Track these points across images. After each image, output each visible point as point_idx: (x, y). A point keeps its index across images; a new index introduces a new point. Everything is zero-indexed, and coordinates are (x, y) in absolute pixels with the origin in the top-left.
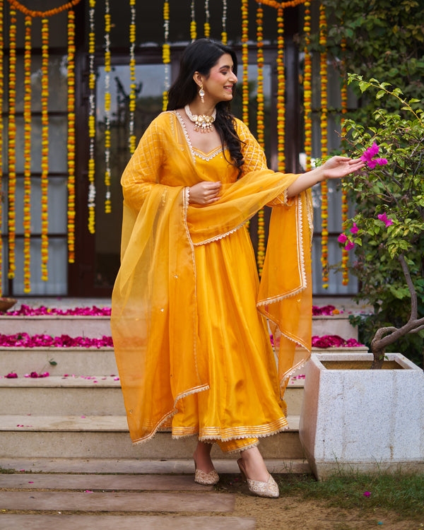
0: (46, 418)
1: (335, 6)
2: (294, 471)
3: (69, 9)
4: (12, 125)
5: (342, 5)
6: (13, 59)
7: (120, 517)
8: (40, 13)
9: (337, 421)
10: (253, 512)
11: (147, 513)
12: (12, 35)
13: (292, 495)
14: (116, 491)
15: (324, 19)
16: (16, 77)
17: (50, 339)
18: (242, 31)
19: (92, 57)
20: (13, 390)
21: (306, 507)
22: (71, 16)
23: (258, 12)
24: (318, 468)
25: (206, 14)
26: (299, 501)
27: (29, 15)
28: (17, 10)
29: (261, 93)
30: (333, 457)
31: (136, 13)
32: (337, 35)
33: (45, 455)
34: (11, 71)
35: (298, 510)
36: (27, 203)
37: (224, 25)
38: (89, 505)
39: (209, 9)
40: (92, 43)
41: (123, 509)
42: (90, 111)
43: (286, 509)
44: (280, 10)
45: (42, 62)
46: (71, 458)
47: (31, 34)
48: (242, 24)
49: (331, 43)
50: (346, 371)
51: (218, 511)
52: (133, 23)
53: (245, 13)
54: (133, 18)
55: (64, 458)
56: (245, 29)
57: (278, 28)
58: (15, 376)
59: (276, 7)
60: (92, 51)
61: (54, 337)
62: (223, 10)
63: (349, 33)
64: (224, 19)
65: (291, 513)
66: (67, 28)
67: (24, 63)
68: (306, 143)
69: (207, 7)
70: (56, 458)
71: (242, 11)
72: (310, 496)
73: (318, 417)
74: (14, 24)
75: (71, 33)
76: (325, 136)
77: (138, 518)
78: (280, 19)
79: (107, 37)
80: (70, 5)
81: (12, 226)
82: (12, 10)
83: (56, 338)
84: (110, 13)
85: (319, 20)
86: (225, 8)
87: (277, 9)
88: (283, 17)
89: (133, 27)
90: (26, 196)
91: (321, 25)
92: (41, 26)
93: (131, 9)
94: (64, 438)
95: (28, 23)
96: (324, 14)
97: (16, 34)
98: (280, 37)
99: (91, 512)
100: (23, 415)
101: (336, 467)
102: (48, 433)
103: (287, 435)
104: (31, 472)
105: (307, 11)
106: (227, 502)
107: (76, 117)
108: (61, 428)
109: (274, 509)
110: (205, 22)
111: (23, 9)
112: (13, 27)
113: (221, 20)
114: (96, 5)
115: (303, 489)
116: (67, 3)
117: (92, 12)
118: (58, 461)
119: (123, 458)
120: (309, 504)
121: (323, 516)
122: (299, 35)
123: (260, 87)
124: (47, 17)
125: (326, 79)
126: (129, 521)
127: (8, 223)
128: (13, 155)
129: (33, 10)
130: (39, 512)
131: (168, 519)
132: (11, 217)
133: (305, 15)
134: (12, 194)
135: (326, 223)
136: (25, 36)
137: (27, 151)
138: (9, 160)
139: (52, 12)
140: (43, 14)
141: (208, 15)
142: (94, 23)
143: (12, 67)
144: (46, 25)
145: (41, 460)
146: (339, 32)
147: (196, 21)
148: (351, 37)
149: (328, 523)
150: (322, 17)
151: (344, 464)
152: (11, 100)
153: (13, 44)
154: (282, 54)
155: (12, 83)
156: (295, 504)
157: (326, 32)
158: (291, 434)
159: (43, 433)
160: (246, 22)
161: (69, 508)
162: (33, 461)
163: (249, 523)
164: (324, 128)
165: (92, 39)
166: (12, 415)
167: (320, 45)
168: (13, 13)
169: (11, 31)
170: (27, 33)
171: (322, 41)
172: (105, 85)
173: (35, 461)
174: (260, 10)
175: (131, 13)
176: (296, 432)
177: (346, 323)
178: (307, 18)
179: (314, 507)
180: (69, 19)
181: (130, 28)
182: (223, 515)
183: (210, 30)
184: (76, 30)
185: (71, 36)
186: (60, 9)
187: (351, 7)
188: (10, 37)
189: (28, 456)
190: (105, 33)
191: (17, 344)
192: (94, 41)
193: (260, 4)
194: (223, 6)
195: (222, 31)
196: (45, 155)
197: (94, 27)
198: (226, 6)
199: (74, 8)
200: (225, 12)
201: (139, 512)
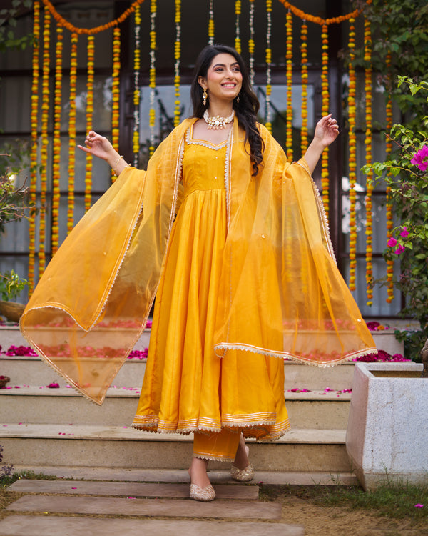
0: (87, 427)
1: (381, 21)
2: (341, 483)
3: (115, 27)
4: (57, 140)
5: (387, 20)
6: (59, 76)
7: (164, 521)
8: (86, 30)
9: (386, 430)
10: (300, 519)
11: (192, 518)
12: (58, 52)
13: (340, 505)
14: (159, 498)
15: (369, 36)
16: (62, 93)
17: (93, 350)
18: (286, 47)
19: (137, 74)
20: (55, 399)
21: (355, 516)
22: (117, 33)
23: (302, 29)
24: (366, 479)
25: (250, 31)
26: (348, 510)
27: (75, 32)
28: (63, 28)
29: (305, 109)
30: (382, 468)
31: (181, 30)
32: (383, 49)
33: (86, 464)
34: (57, 87)
35: (347, 518)
36: (71, 218)
37: (268, 42)
38: (131, 510)
39: (254, 26)
40: (137, 60)
41: (166, 515)
42: (134, 127)
43: (335, 517)
44: (324, 26)
45: (87, 79)
46: (113, 467)
47: (77, 51)
48: (286, 40)
49: (376, 58)
50: (396, 379)
51: (265, 518)
52: (178, 40)
53: (289, 29)
54: (178, 35)
55: (106, 467)
56: (289, 46)
57: (323, 45)
58: (57, 386)
59: (321, 24)
60: (137, 67)
61: (96, 348)
62: (267, 27)
63: (395, 48)
64: (268, 36)
65: (341, 521)
66: (113, 45)
67: (69, 80)
68: (350, 159)
69: (251, 24)
70: (98, 467)
71: (286, 28)
72: (359, 506)
73: (367, 427)
74: (61, 41)
75: (117, 50)
76: (369, 151)
77: (182, 523)
78: (324, 36)
79: (152, 54)
80: (116, 22)
81: (56, 241)
82: (59, 27)
83: (98, 349)
84: (155, 30)
85: (364, 36)
86: (269, 25)
87: (322, 25)
88: (327, 34)
89: (178, 44)
90: (69, 211)
91: (366, 42)
92: (87, 43)
93: (176, 26)
94: (106, 447)
95: (75, 40)
96: (369, 30)
97: (63, 51)
98: (325, 54)
99: (135, 516)
100: (64, 424)
101: (385, 478)
102: (90, 442)
103: (333, 447)
104: (72, 479)
105: (352, 27)
106: (273, 510)
107: (120, 132)
108: (103, 436)
109: (322, 518)
110: (250, 39)
111: (70, 27)
112: (59, 44)
113: (266, 36)
114: (141, 22)
115: (351, 500)
116: (113, 20)
117: (137, 30)
118: (99, 469)
119: (165, 468)
120: (358, 513)
121: (374, 525)
122: (344, 51)
123: (304, 103)
124: (92, 34)
125: (370, 94)
126: (173, 525)
127: (51, 237)
128: (58, 170)
129: (80, 28)
130: (81, 515)
131: (213, 524)
132: (54, 231)
133: (350, 32)
134: (56, 209)
135: (370, 239)
136: (71, 52)
137: (71, 167)
138: (53, 175)
139: (99, 29)
140: (90, 31)
141: (252, 32)
142: (139, 40)
143: (58, 83)
144: (92, 43)
145: (82, 469)
146: (385, 45)
147: (240, 38)
148: (396, 51)
149: (379, 531)
150: (367, 33)
151: (393, 475)
152: (57, 116)
153: (59, 61)
154: (326, 70)
155: (58, 99)
156: (344, 514)
157: (371, 47)
158: (338, 446)
159: (85, 442)
160: (290, 38)
161: (112, 512)
162: (74, 469)
163: (297, 530)
164: (369, 144)
165: (137, 56)
166: (53, 424)
167: (365, 61)
168: (59, 30)
169: (58, 48)
170: (73, 50)
171: (367, 57)
172: (149, 101)
173: (76, 469)
174: (304, 26)
175: (176, 31)
176: (342, 445)
177: (392, 339)
178: (352, 34)
179: (364, 516)
180: (114, 36)
181: (175, 45)
182: (270, 522)
183: (255, 47)
184: (121, 47)
185: (116, 53)
186: (106, 26)
187: (397, 21)
188: (56, 54)
189: (69, 464)
190: (150, 50)
191: (60, 354)
192: (139, 58)
193: (304, 20)
194: (267, 22)
195: (267, 48)
196: (88, 171)
197: (139, 44)
198: (271, 23)
199: (120, 26)
200: (269, 29)
201: (184, 517)
